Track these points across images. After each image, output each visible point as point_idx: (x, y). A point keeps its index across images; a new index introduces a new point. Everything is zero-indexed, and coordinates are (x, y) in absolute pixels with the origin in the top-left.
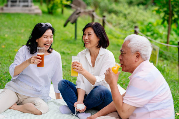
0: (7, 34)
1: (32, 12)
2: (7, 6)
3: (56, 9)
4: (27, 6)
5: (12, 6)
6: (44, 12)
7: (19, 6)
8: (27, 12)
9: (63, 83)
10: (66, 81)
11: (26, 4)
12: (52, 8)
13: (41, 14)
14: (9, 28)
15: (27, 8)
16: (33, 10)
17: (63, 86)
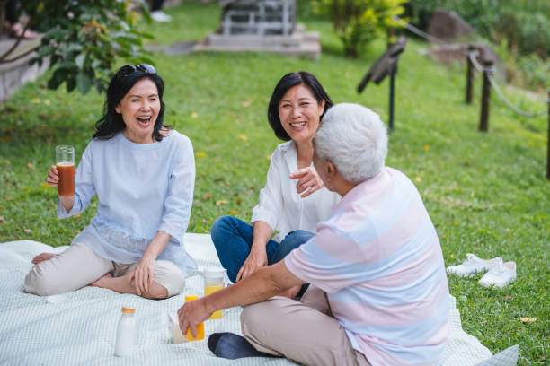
0: (197, 111)
1: (292, 49)
2: (220, 31)
3: (367, 41)
4: (279, 32)
5: (234, 31)
6: (326, 50)
7: (255, 31)
8: (277, 48)
9: (223, 223)
10: (231, 219)
11: (275, 25)
12: (356, 38)
13: (318, 56)
14: (212, 95)
15: (277, 38)
16: (296, 44)
17: (222, 231)
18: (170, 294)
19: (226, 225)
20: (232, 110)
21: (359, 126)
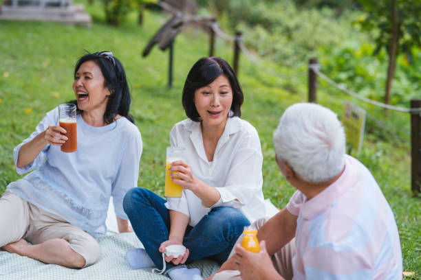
0: (7, 71)
1: (69, 19)
2: (9, 3)
4: (57, 5)
5: (21, 4)
6: (96, 20)
7: (38, 4)
8: (57, 18)
9: (135, 195)
10: (142, 190)
12: (116, 11)
13: (90, 25)
14: (14, 57)
15: (56, 10)
16: (72, 15)
17: (135, 203)
18: (87, 263)
19: (138, 197)
20: (36, 70)
21: (311, 128)
